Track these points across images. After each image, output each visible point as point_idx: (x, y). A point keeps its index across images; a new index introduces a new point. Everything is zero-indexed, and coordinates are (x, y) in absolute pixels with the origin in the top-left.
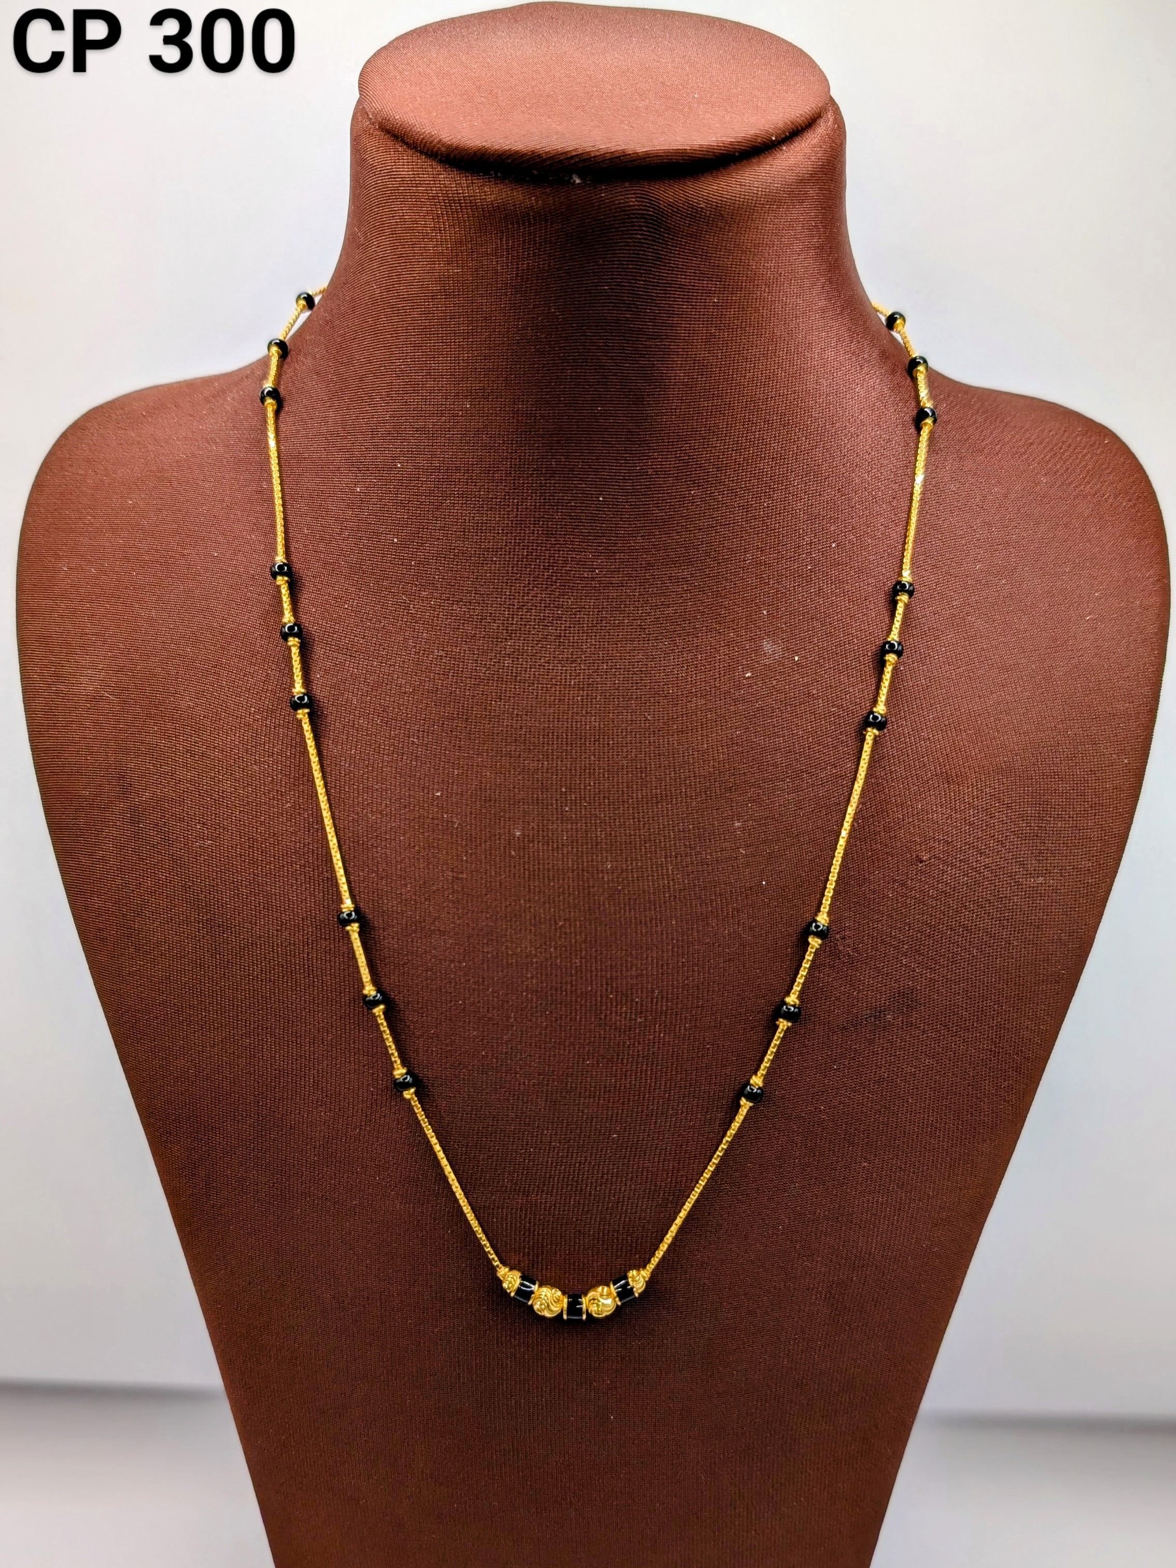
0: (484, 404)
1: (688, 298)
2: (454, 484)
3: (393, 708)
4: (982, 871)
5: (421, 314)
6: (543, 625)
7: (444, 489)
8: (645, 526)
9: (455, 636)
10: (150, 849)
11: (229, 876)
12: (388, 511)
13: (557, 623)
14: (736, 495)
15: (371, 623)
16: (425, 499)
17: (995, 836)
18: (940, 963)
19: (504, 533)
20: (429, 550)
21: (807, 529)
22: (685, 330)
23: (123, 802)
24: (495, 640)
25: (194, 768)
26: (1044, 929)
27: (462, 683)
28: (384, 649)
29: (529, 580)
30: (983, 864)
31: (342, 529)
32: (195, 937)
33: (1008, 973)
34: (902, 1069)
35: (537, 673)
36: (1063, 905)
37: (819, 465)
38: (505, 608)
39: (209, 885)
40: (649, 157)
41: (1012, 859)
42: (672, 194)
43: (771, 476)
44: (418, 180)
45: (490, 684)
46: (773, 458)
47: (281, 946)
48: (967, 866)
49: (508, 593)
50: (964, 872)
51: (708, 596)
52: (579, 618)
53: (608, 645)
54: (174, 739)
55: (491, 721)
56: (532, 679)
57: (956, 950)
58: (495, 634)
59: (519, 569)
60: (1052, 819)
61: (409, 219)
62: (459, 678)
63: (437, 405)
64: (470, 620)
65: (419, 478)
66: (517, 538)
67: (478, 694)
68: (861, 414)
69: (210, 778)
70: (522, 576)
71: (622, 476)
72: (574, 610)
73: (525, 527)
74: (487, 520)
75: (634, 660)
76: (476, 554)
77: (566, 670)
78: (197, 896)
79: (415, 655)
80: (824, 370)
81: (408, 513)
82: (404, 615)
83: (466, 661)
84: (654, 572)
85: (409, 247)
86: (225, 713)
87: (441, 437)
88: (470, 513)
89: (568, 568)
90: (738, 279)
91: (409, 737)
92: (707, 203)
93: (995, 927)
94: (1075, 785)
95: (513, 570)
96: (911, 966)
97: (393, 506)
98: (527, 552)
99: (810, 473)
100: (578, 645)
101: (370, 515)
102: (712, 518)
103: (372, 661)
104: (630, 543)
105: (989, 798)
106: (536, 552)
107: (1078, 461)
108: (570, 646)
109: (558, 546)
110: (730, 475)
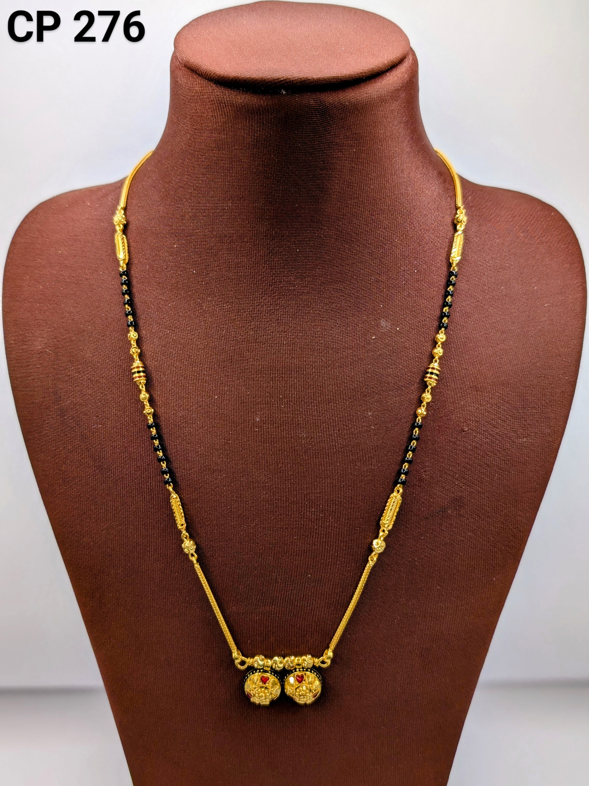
0: (238, 204)
1: (340, 150)
2: (224, 244)
3: (194, 356)
4: (495, 436)
5: (206, 158)
6: (269, 314)
7: (219, 246)
8: (320, 264)
9: (225, 320)
10: (70, 429)
11: (110, 443)
12: (191, 257)
13: (276, 313)
14: (366, 247)
15: (182, 313)
16: (209, 251)
17: (501, 417)
18: (475, 483)
19: (249, 268)
20: (212, 276)
21: (402, 263)
22: (339, 165)
23: (56, 405)
24: (245, 322)
25: (93, 388)
26: (527, 465)
27: (229, 343)
28: (189, 326)
29: (262, 291)
30: (495, 432)
31: (167, 266)
32: (93, 474)
33: (509, 488)
34: (457, 538)
35: (266, 338)
36: (537, 452)
37: (408, 231)
38: (250, 305)
39: (100, 448)
40: (320, 81)
41: (510, 429)
42: (332, 98)
43: (384, 237)
44: (204, 92)
45: (243, 344)
46: (385, 228)
47: (137, 479)
48: (487, 433)
49: (251, 298)
50: (486, 436)
51: (352, 298)
52: (287, 310)
53: (302, 323)
54: (82, 373)
55: (243, 362)
56: (264, 341)
57: (482, 476)
58: (245, 319)
59: (257, 286)
60: (530, 408)
61: (199, 111)
62: (227, 341)
63: (215, 204)
64: (232, 311)
65: (206, 240)
66: (256, 270)
67: (237, 349)
68: (429, 204)
69: (101, 393)
70: (259, 289)
71: (308, 239)
72: (285, 306)
73: (260, 265)
74: (241, 262)
75: (315, 331)
76: (235, 278)
77: (281, 336)
78: (94, 453)
79: (205, 329)
80: (410, 183)
81: (201, 258)
82: (199, 309)
83: (231, 332)
84: (325, 286)
85: (199, 125)
86: (108, 360)
87: (217, 220)
88: (232, 258)
89: (281, 285)
90: (366, 139)
91: (202, 371)
92: (349, 103)
93: (502, 464)
94: (541, 391)
95: (254, 286)
96: (460, 485)
97: (193, 254)
98: (261, 277)
99: (403, 235)
100: (287, 324)
101: (181, 259)
102: (354, 259)
103: (183, 333)
104: (313, 272)
105: (498, 398)
106: (266, 277)
107: (538, 225)
108: (283, 324)
109: (277, 274)
110: (363, 237)
